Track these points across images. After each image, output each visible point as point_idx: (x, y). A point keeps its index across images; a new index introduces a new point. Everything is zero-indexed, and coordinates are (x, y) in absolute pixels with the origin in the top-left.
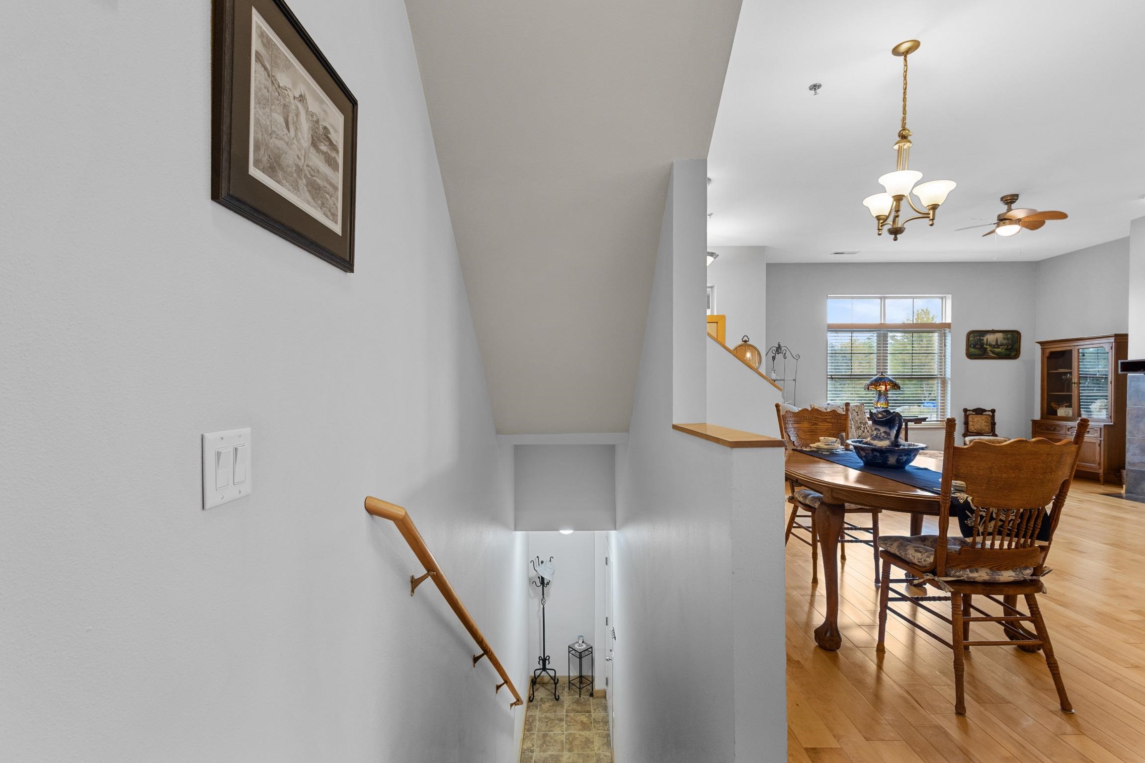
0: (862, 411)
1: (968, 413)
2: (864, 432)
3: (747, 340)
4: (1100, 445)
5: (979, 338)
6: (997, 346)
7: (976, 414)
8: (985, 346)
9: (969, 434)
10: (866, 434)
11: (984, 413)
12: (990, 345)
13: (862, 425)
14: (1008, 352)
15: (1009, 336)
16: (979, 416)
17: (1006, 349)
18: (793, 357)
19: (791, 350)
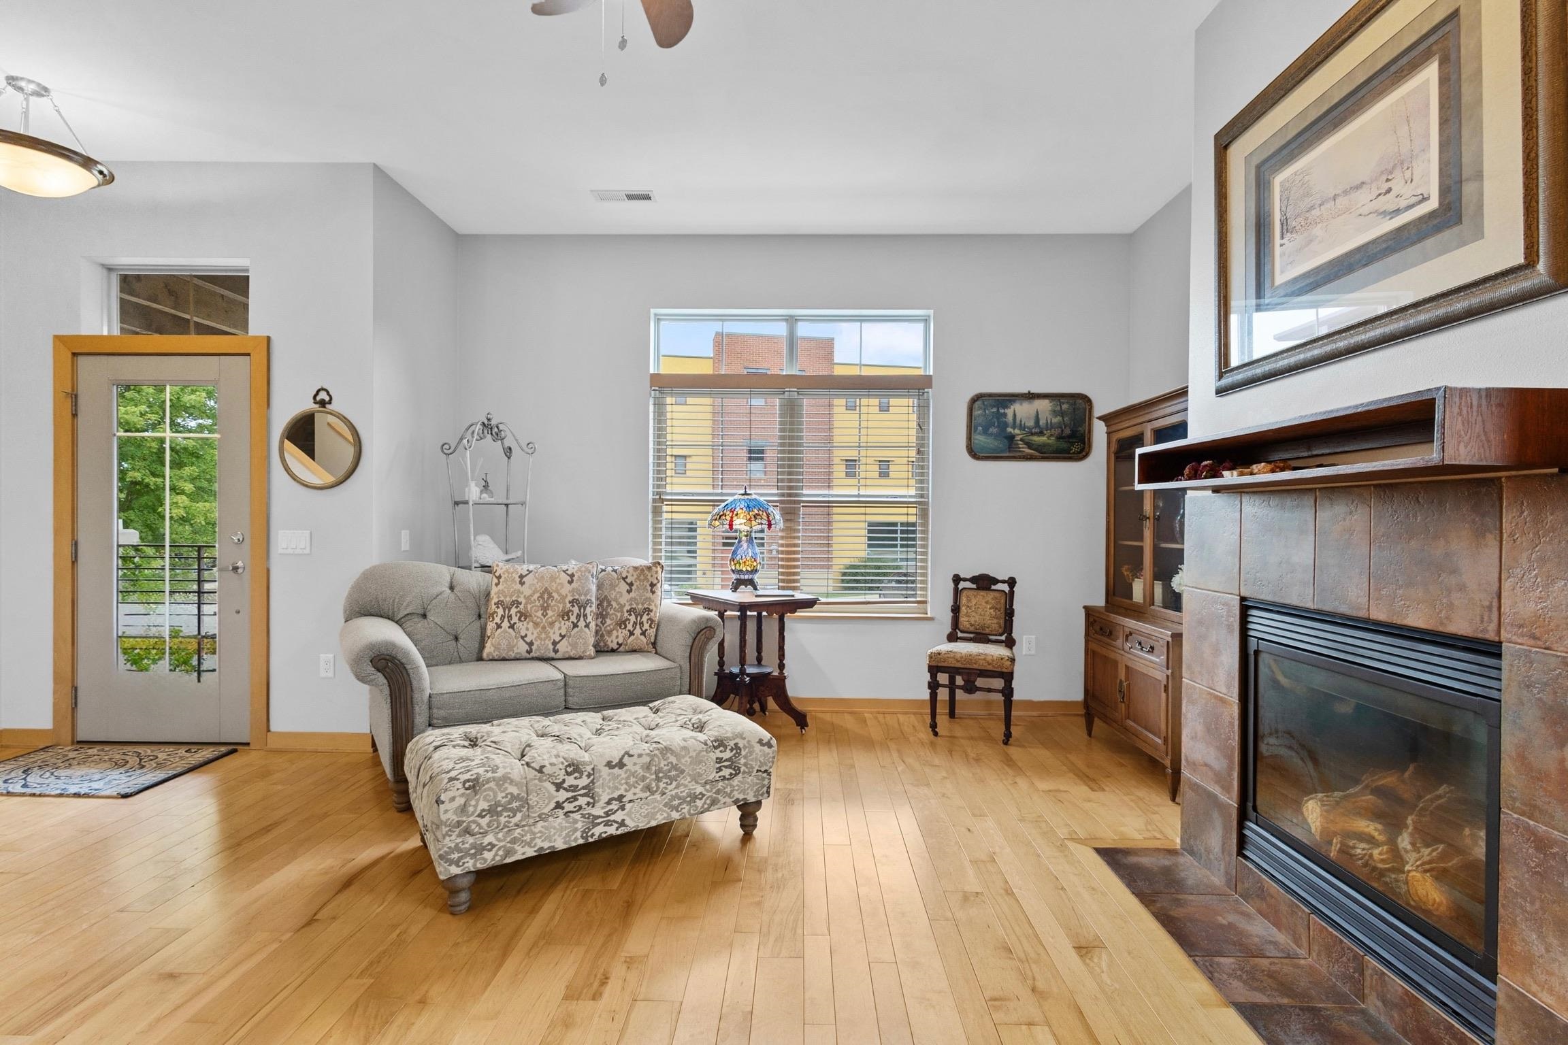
0: (646, 579)
1: (962, 585)
2: (632, 633)
3: (327, 399)
4: (1166, 687)
5: (995, 410)
6: (1037, 430)
7: (978, 588)
8: (1009, 430)
9: (960, 635)
10: (637, 638)
11: (993, 587)
12: (1022, 427)
13: (633, 618)
14: (1064, 445)
15: (1065, 407)
16: (982, 593)
17: (1059, 438)
18: (523, 450)
19: (516, 429)
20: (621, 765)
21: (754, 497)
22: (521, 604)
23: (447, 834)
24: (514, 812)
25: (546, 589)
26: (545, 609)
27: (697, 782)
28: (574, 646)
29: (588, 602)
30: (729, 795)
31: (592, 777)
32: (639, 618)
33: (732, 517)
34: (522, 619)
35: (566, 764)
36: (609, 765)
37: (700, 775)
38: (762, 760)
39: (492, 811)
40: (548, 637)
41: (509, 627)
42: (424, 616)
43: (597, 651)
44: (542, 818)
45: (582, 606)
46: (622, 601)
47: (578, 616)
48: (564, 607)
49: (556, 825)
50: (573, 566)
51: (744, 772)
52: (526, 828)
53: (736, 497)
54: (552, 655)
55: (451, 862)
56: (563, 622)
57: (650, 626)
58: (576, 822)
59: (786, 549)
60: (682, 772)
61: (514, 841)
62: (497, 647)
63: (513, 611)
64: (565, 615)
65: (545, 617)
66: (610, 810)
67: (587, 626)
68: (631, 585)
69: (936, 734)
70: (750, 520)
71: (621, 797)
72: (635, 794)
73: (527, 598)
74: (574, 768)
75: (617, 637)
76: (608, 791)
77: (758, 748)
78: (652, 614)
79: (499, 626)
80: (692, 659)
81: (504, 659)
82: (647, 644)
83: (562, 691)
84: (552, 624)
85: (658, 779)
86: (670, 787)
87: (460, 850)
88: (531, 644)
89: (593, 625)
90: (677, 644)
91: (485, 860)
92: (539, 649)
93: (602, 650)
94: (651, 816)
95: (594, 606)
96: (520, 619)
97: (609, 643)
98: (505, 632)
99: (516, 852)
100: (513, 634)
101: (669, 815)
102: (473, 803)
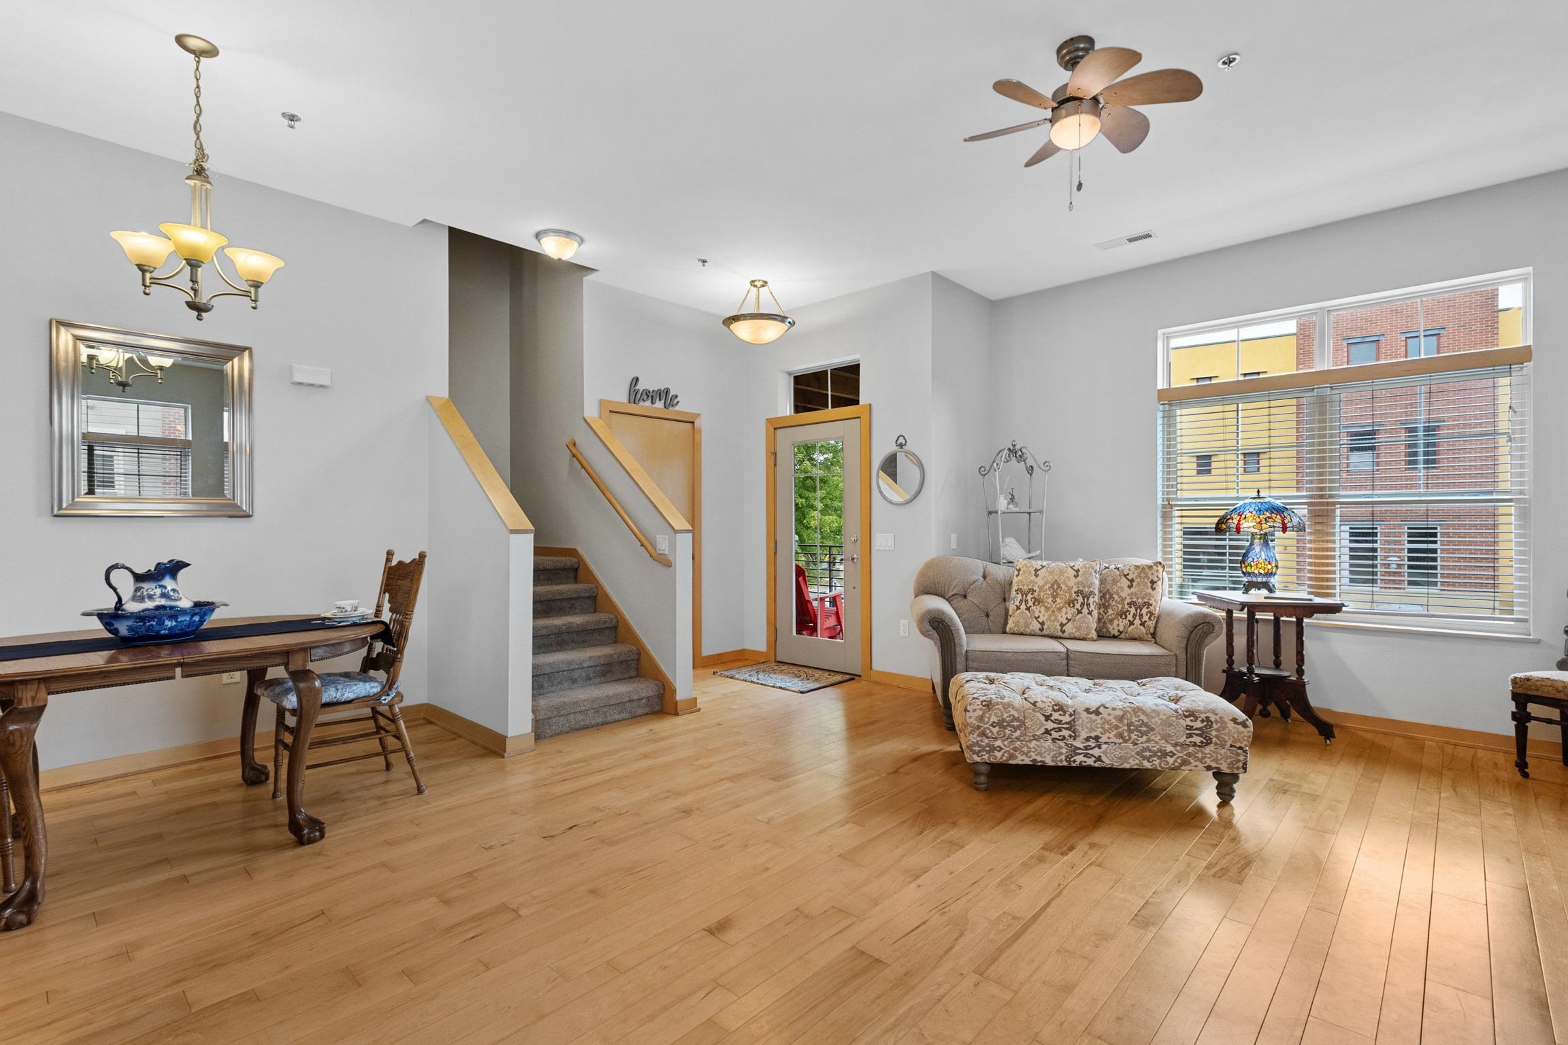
0: (1147, 576)
2: (1131, 623)
3: (904, 442)
10: (1137, 628)
13: (1133, 610)
18: (1040, 468)
19: (1035, 453)
20: (1097, 712)
21: (1266, 500)
22: (1035, 591)
23: (970, 733)
24: (1016, 729)
25: (1056, 581)
26: (1054, 597)
27: (1167, 741)
28: (1078, 629)
29: (1092, 593)
30: (1201, 761)
31: (1073, 717)
32: (1138, 611)
33: (1239, 521)
34: (1036, 604)
35: (1054, 703)
36: (1087, 710)
37: (1169, 736)
38: (1235, 736)
39: (1000, 724)
40: (1056, 619)
41: (1026, 609)
42: (965, 597)
43: (1098, 636)
44: (1035, 738)
45: (1086, 596)
46: (1124, 594)
47: (1082, 605)
48: (1070, 596)
49: (1046, 745)
50: (1079, 563)
51: (1216, 744)
52: (1024, 743)
53: (1246, 501)
54: (1060, 634)
55: (974, 752)
56: (1069, 608)
57: (1150, 619)
58: (1061, 747)
59: (1315, 553)
60: (1153, 729)
61: (1015, 749)
62: (1016, 624)
63: (1029, 597)
64: (1071, 603)
65: (1054, 603)
66: (1088, 746)
67: (1090, 613)
68: (1132, 581)
69: (1526, 775)
70: (1260, 523)
71: (1097, 738)
72: (1109, 738)
73: (1041, 588)
74: (1060, 708)
75: (1118, 625)
76: (1086, 730)
77: (1231, 725)
78: (1152, 608)
79: (1018, 608)
80: (1189, 650)
81: (1022, 634)
82: (1147, 634)
83: (1065, 661)
84: (1060, 609)
85: (1130, 731)
86: (1141, 740)
87: (980, 746)
88: (1042, 624)
89: (1095, 613)
90: (1172, 635)
91: (996, 757)
92: (1049, 628)
93: (1103, 635)
94: (1124, 759)
95: (1096, 597)
96: (1034, 604)
97: (1111, 630)
98: (1023, 612)
99: (1017, 757)
100: (1029, 615)
101: (1141, 763)
102: (987, 715)
